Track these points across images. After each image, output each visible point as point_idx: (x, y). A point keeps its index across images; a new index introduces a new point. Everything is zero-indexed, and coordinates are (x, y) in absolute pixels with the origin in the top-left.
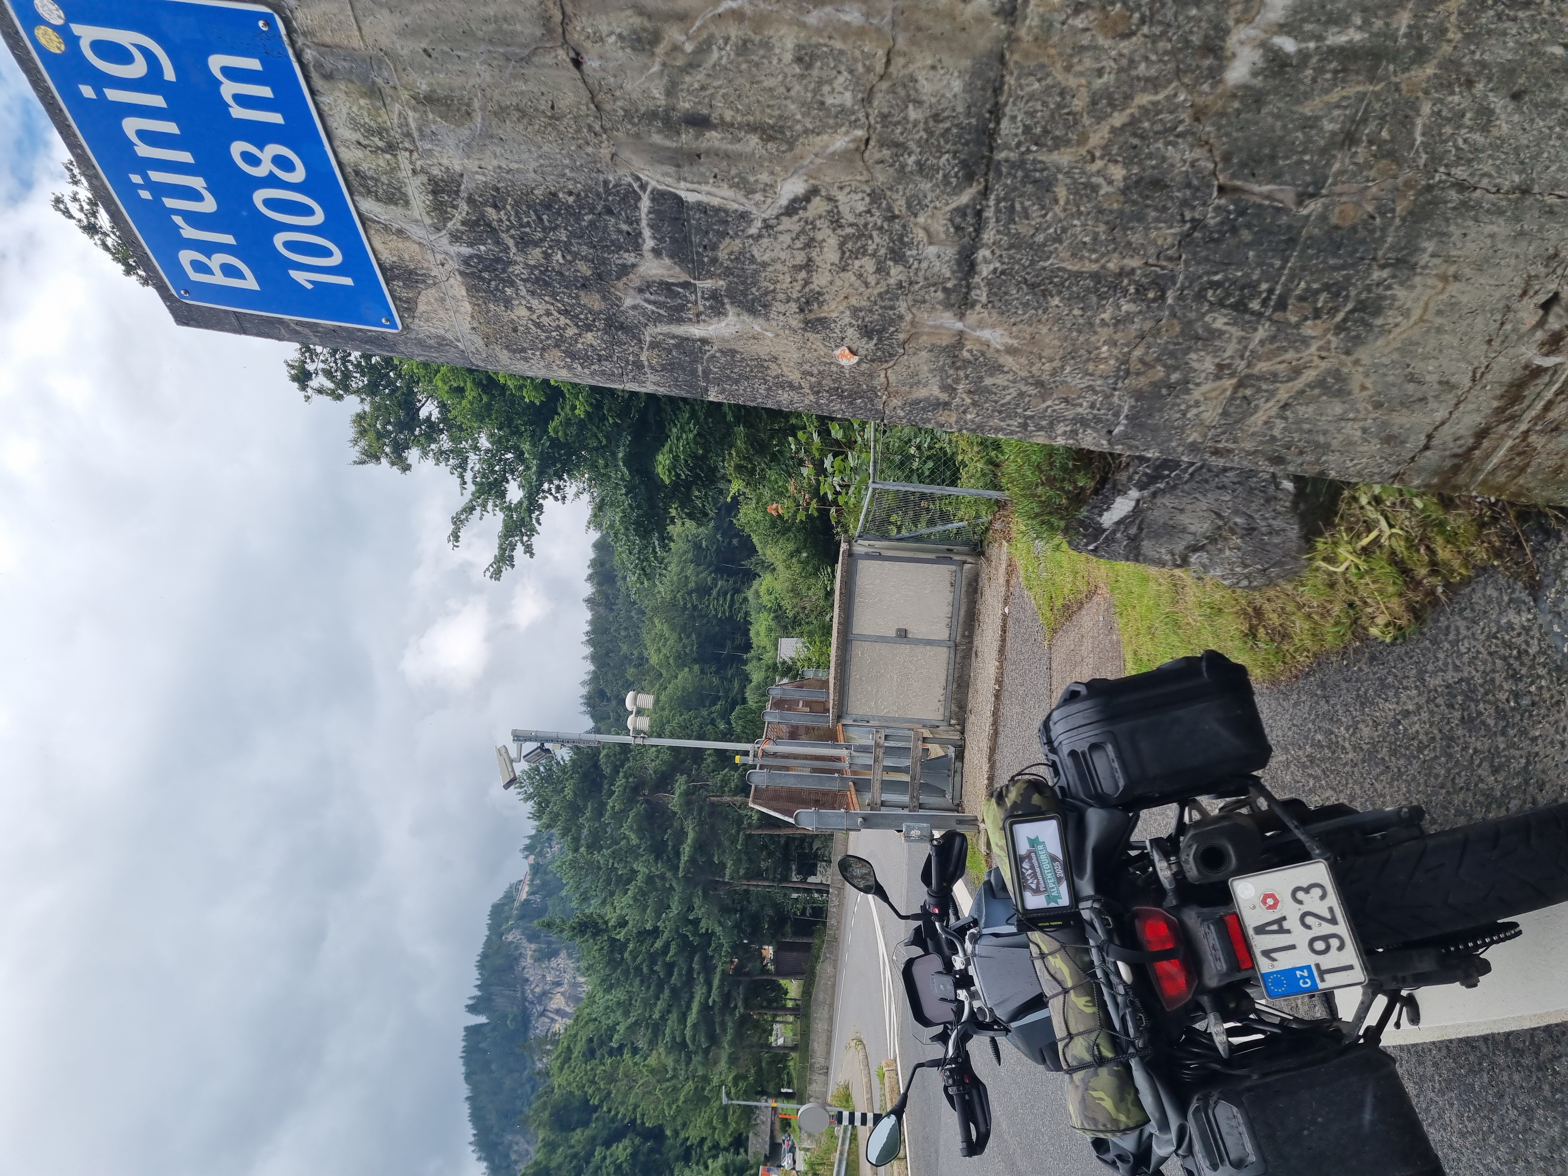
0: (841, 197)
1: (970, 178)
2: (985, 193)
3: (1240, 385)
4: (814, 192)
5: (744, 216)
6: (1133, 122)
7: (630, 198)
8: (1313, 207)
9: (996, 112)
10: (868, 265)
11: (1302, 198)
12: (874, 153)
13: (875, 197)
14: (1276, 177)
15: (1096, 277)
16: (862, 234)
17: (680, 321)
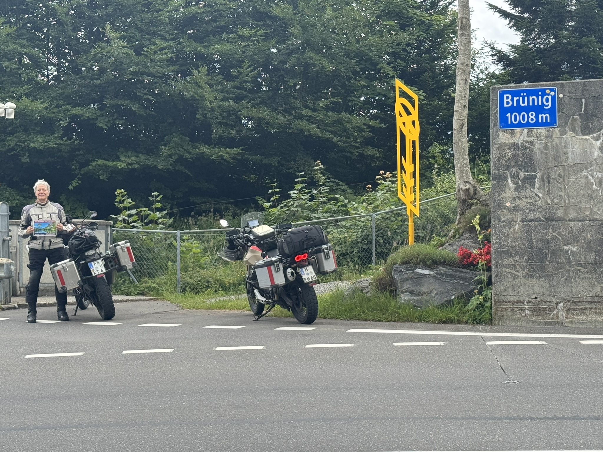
0: (540, 202)
1: (546, 219)
2: (544, 221)
3: (513, 265)
4: (540, 198)
5: (534, 188)
6: (557, 237)
7: (535, 171)
8: (547, 263)
9: (556, 221)
10: (528, 206)
11: (549, 261)
12: (548, 206)
13: (541, 207)
14: (551, 257)
15: (531, 239)
16: (534, 205)
17: (511, 177)
